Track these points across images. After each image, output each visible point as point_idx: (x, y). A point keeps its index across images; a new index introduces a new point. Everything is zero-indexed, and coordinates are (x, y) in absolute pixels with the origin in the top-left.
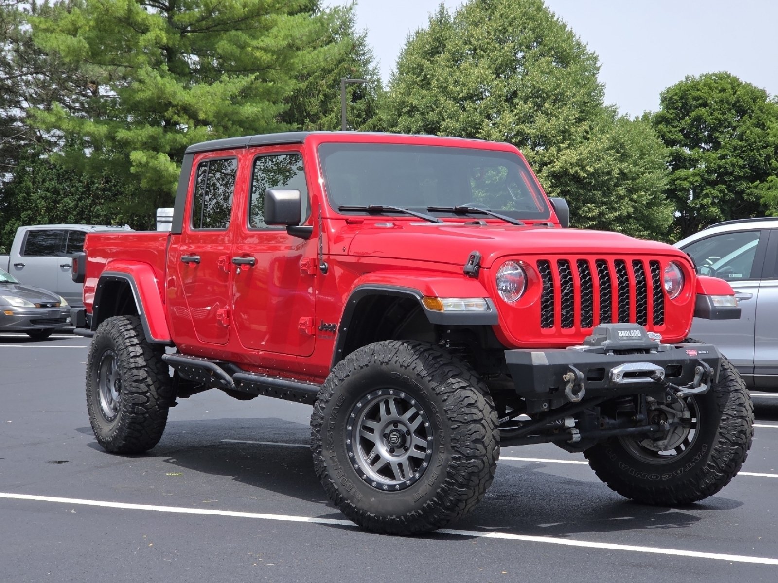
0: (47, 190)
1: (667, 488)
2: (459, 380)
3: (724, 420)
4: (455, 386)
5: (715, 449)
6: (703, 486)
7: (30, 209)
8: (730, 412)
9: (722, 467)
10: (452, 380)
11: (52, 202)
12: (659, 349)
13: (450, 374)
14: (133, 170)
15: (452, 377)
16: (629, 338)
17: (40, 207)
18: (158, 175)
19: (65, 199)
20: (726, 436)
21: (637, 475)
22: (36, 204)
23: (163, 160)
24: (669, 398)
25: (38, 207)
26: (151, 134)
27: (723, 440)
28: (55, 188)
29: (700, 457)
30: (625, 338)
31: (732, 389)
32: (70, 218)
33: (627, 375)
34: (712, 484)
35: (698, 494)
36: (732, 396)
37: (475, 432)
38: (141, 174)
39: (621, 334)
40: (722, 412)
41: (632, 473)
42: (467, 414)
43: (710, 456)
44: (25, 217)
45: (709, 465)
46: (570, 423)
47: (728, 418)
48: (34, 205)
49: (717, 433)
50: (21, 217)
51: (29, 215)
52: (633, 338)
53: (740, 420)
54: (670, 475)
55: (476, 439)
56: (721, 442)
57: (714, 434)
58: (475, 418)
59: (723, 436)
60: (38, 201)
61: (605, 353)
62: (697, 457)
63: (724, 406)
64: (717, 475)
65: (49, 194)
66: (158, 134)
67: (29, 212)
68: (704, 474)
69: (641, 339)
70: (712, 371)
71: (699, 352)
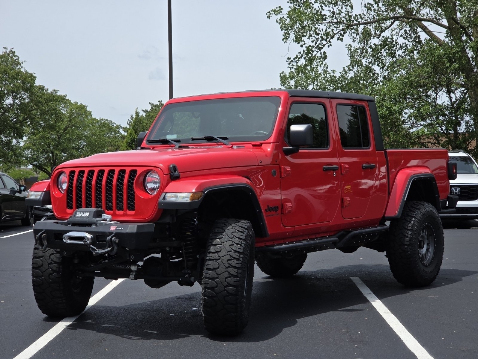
12: (98, 225)
16: (82, 217)
24: (132, 257)
30: (79, 217)
33: (71, 238)
39: (78, 214)
46: (134, 268)
52: (84, 217)
61: (67, 225)
69: (88, 218)
70: (117, 240)
71: (117, 228)
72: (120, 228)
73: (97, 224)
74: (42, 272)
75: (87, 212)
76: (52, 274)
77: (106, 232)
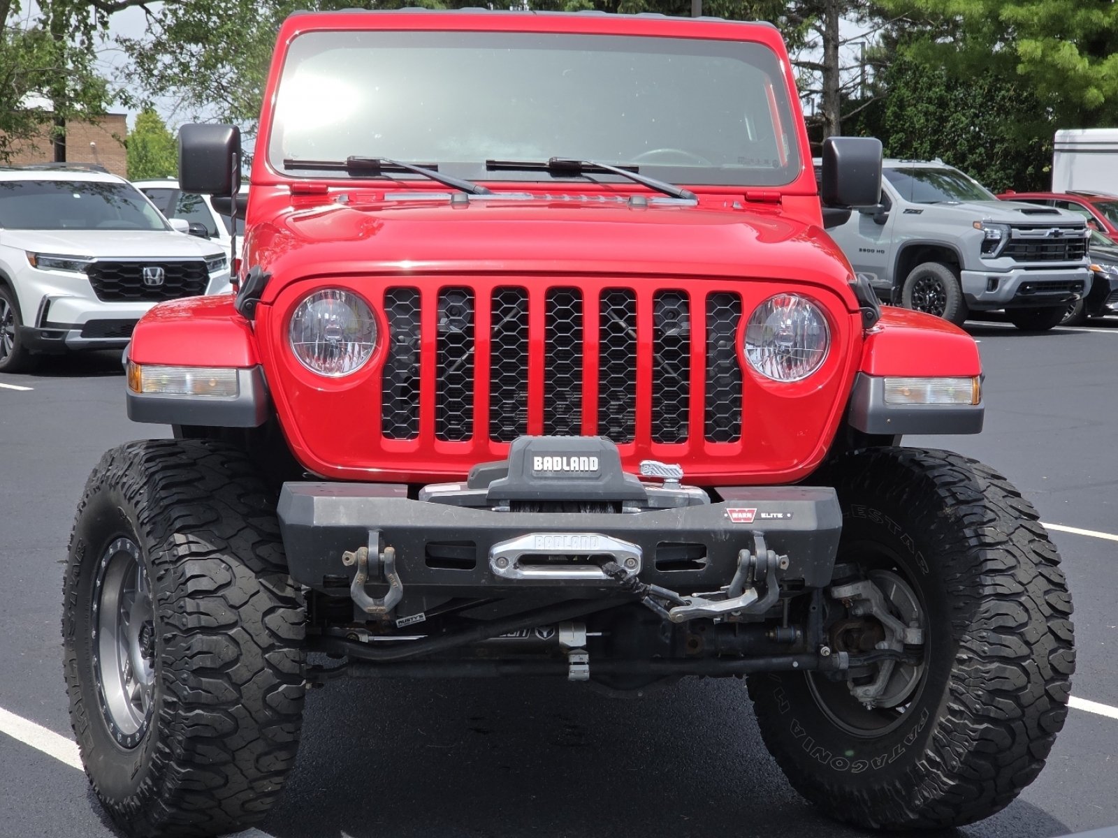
0: (930, 101)
1: (856, 793)
2: (191, 538)
3: (962, 662)
4: (182, 551)
5: (941, 725)
6: (917, 802)
7: (903, 130)
8: (975, 645)
9: (954, 767)
10: (179, 538)
11: (936, 120)
12: (651, 503)
13: (178, 525)
14: (1021, 69)
15: (178, 531)
16: (560, 475)
17: (917, 126)
18: (1062, 77)
19: (955, 115)
20: (963, 697)
21: (814, 754)
22: (912, 123)
23: (1069, 53)
25: (914, 128)
26: (1053, 12)
27: (956, 707)
28: (941, 98)
29: (914, 736)
30: (549, 475)
31: (988, 591)
32: (961, 144)
33: (529, 559)
34: (934, 799)
35: (912, 816)
36: (984, 607)
37: (199, 653)
38: (1033, 75)
39: (539, 464)
40: (957, 641)
41: (807, 748)
42: (190, 614)
43: (930, 741)
44: (895, 143)
45: (929, 760)
46: (573, 638)
47: (970, 659)
48: (908, 124)
49: (947, 690)
50: (889, 143)
51: (900, 139)
52: (574, 475)
53: (996, 665)
54: (865, 766)
55: (201, 668)
56: (953, 712)
57: (942, 691)
58: (203, 624)
59: (956, 697)
60: (915, 119)
61: (490, 507)
62: (911, 736)
63: (964, 628)
64: (945, 784)
65: (932, 108)
66: (1065, 11)
67: (901, 135)
68: (920, 777)
69: (597, 479)
70: (782, 560)
71: (763, 515)
72: (780, 516)
73: (645, 501)
74: (237, 687)
75: (588, 454)
76: (276, 687)
77: (714, 532)
